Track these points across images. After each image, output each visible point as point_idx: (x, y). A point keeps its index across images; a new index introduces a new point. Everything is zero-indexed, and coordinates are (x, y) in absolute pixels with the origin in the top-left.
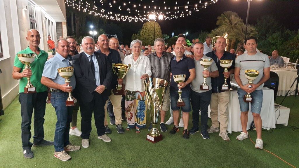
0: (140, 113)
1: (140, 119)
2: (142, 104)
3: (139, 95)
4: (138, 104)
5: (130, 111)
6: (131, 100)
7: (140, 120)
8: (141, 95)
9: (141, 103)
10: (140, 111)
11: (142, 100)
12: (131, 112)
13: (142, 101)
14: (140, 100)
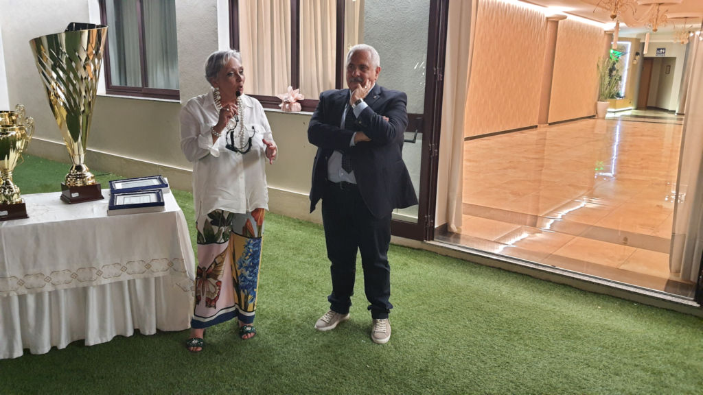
0: (250, 278)
1: (250, 297)
2: (257, 249)
3: (248, 220)
4: (246, 250)
5: (215, 277)
6: (223, 241)
7: (249, 300)
8: (256, 220)
9: (254, 245)
10: (251, 272)
11: (256, 236)
12: (220, 278)
13: (257, 241)
14: (252, 237)
